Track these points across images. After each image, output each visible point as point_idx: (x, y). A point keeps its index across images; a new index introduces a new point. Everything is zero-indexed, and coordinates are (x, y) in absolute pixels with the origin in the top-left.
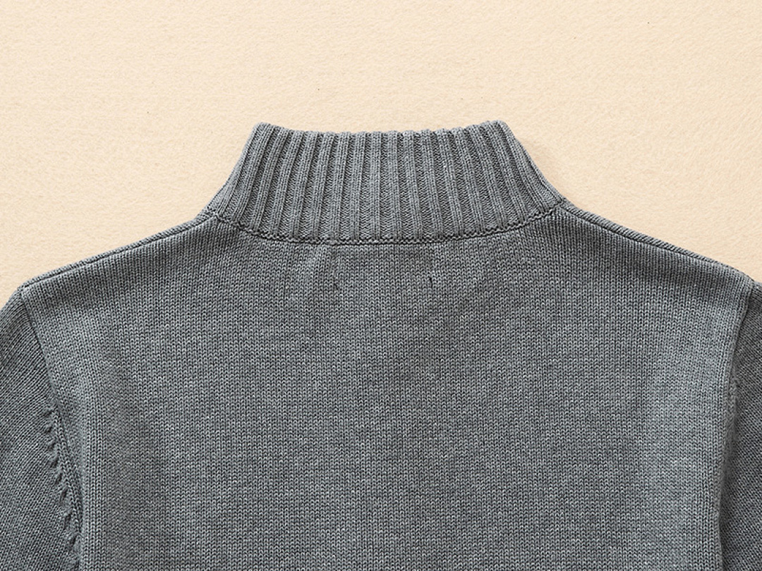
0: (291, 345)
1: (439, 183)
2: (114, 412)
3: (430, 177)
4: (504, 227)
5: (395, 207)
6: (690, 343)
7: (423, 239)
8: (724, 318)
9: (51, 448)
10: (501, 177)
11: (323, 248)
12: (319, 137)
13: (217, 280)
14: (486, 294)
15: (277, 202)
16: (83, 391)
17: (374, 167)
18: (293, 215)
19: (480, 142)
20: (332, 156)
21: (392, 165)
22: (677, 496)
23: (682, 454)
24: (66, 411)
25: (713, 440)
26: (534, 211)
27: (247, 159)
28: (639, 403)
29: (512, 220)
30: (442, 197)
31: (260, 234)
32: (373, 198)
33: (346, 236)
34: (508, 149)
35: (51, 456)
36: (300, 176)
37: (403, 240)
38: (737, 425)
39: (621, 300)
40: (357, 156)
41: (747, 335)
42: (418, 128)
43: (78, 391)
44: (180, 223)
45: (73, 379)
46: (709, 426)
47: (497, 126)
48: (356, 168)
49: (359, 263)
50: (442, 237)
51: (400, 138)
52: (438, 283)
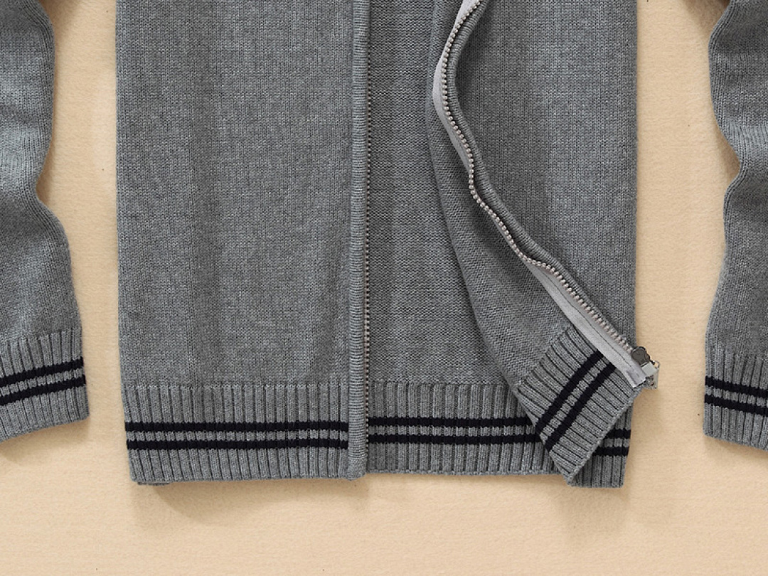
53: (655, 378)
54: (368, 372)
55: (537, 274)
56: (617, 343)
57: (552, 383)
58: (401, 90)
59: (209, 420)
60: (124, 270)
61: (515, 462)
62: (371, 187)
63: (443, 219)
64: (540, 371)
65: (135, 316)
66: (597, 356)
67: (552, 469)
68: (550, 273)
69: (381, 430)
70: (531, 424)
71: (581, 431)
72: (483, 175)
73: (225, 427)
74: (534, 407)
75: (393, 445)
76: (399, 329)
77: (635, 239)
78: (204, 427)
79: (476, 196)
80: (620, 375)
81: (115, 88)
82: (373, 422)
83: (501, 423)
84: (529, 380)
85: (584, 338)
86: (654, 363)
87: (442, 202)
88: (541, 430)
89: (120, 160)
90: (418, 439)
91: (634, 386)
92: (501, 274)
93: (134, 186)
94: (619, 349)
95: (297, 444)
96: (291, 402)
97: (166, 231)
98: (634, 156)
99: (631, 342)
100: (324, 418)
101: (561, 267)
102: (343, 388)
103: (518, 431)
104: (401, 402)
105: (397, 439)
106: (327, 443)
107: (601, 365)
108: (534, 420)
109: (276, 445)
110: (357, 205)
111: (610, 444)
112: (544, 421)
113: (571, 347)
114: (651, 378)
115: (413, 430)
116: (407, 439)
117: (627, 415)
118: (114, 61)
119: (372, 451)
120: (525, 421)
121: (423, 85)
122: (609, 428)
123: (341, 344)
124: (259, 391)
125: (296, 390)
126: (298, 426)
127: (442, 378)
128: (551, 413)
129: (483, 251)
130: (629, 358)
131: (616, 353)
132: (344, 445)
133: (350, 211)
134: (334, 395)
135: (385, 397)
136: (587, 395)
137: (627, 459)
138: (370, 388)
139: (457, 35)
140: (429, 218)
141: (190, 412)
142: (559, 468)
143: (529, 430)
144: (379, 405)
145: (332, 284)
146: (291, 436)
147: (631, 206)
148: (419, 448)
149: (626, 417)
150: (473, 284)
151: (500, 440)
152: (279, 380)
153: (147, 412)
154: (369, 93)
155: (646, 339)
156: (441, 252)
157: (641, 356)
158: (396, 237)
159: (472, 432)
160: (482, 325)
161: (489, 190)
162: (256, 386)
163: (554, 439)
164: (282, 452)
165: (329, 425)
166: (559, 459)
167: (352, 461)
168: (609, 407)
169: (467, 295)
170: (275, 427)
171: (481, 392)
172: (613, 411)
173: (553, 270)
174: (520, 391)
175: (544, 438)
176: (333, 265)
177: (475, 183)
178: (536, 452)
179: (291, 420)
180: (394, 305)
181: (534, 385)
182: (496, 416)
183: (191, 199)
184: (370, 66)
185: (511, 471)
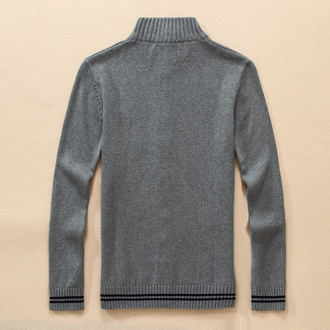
0: (147, 69)
1: (180, 28)
2: (109, 85)
3: (178, 27)
4: (193, 40)
5: (170, 34)
6: (233, 73)
7: (176, 42)
8: (241, 68)
9: (97, 93)
10: (192, 28)
11: (155, 44)
12: (155, 19)
13: (131, 54)
14: (189, 58)
15: (145, 33)
16: (102, 80)
17: (167, 24)
18: (149, 35)
19: (189, 20)
20: (158, 23)
21: (170, 24)
22: (226, 107)
23: (227, 97)
24: (99, 85)
25: (234, 95)
26: (200, 37)
27: (137, 25)
28: (220, 86)
29: (195, 39)
30: (180, 31)
31: (141, 41)
32: (166, 31)
33: (160, 41)
34: (195, 23)
35: (97, 95)
36: (151, 27)
37: (171, 42)
38: (239, 91)
39: (219, 63)
40: (163, 22)
41: (245, 72)
42: (176, 17)
43: (101, 81)
44: (122, 40)
45: (99, 78)
46: (233, 91)
47: (194, 18)
48: (163, 25)
49: (162, 48)
50: (180, 42)
51: (173, 19)
52: (178, 55)
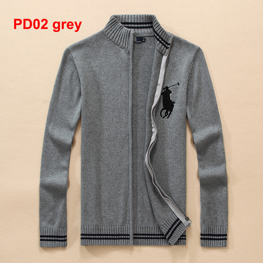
53: (190, 224)
54: (133, 224)
55: (166, 201)
56: (182, 216)
57: (168, 226)
58: (139, 160)
59: (99, 233)
60: (82, 201)
61: (161, 243)
62: (133, 183)
63: (147, 190)
64: (166, 223)
65: (84, 211)
66: (178, 219)
67: (169, 244)
68: (169, 201)
69: (136, 236)
70: (164, 235)
71: (175, 236)
72: (155, 178)
73: (103, 235)
74: (165, 231)
75: (138, 239)
76: (139, 216)
77: (186, 192)
78: (98, 235)
79: (154, 184)
80: (183, 224)
81: (80, 160)
82: (134, 234)
83: (158, 235)
84: (164, 226)
85: (176, 215)
86: (190, 221)
87: (147, 185)
88: (166, 236)
89: (82, 176)
90: (143, 238)
91: (186, 226)
92: (159, 202)
93: (85, 181)
94: (183, 218)
95: (119, 239)
96: (118, 230)
97: (90, 192)
98: (186, 174)
99: (185, 216)
100: (125, 233)
101: (171, 199)
102: (129, 227)
103: (162, 237)
104: (140, 231)
105: (139, 238)
106: (126, 239)
107: (179, 221)
108: (165, 234)
109: (114, 239)
110: (131, 186)
111: (182, 238)
112: (167, 234)
113: (173, 217)
114: (189, 224)
115: (142, 236)
116: (141, 238)
117: (185, 232)
118: (80, 154)
119: (134, 240)
120: (163, 235)
121: (143, 159)
122: (181, 235)
123: (128, 218)
124: (111, 228)
125: (119, 227)
126: (119, 235)
127: (147, 226)
128: (168, 232)
129: (155, 196)
130: (185, 219)
131: (182, 219)
132: (129, 239)
133: (129, 188)
134: (127, 228)
135: (137, 230)
136: (175, 228)
137: (186, 240)
138: (134, 228)
139: (150, 147)
140: (144, 189)
141: (95, 232)
142: (171, 244)
143: (164, 236)
144: (136, 231)
145: (126, 205)
146: (118, 237)
147: (185, 184)
148: (143, 240)
149: (185, 233)
150: (153, 204)
151: (158, 238)
152: (115, 225)
153: (86, 232)
154: (133, 161)
155: (188, 215)
156: (147, 197)
157: (187, 219)
158: (138, 194)
159: (153, 236)
160: (155, 214)
161: (156, 182)
162: (110, 227)
163: (169, 238)
164: (116, 240)
165: (126, 235)
166: (171, 242)
167: (131, 242)
168: (180, 231)
169: (152, 207)
170: (114, 235)
171: (154, 229)
172: (182, 231)
173: (170, 200)
174: (162, 228)
175: (167, 238)
176: (126, 201)
177: (154, 181)
178: (166, 241)
179: (118, 234)
180: (138, 210)
181: (165, 227)
182: (157, 234)
183: (95, 185)
184: (133, 155)
185: (161, 245)
